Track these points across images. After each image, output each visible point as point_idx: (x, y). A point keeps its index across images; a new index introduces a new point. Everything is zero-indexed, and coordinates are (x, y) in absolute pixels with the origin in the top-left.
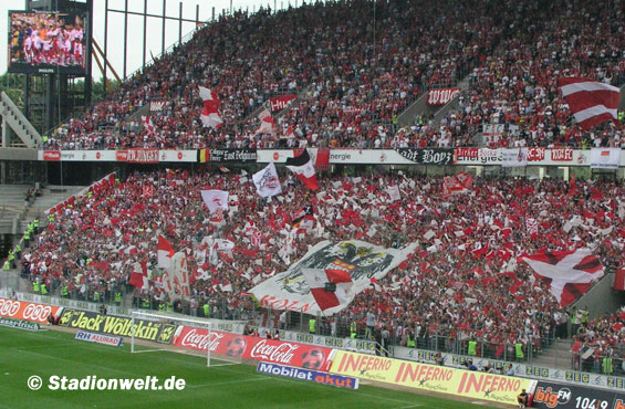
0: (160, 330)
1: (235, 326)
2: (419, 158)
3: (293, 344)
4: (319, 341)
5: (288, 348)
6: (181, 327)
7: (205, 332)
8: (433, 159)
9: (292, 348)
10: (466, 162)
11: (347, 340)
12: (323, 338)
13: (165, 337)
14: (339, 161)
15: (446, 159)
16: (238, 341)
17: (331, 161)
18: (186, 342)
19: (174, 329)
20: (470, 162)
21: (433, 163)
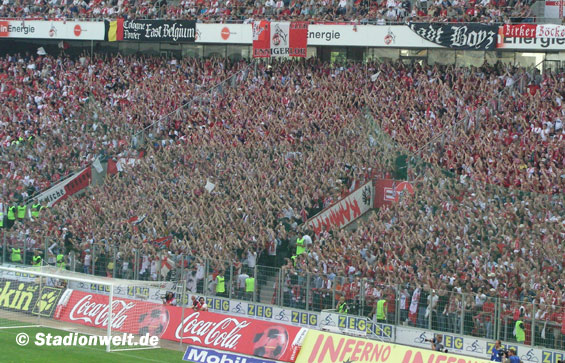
0: (36, 296)
1: (153, 291)
2: (446, 40)
3: (240, 320)
4: (282, 315)
5: (233, 325)
6: (69, 292)
7: (105, 300)
8: (466, 41)
9: (239, 325)
10: (517, 45)
11: (323, 314)
12: (288, 311)
13: (43, 306)
14: (322, 42)
15: (486, 41)
16: (155, 314)
17: (311, 41)
18: (75, 315)
19: (59, 295)
20: (524, 46)
21: (466, 48)
